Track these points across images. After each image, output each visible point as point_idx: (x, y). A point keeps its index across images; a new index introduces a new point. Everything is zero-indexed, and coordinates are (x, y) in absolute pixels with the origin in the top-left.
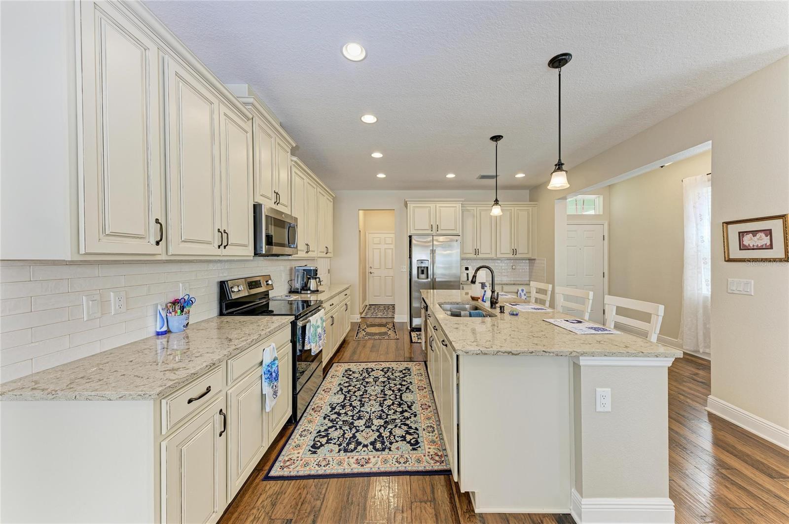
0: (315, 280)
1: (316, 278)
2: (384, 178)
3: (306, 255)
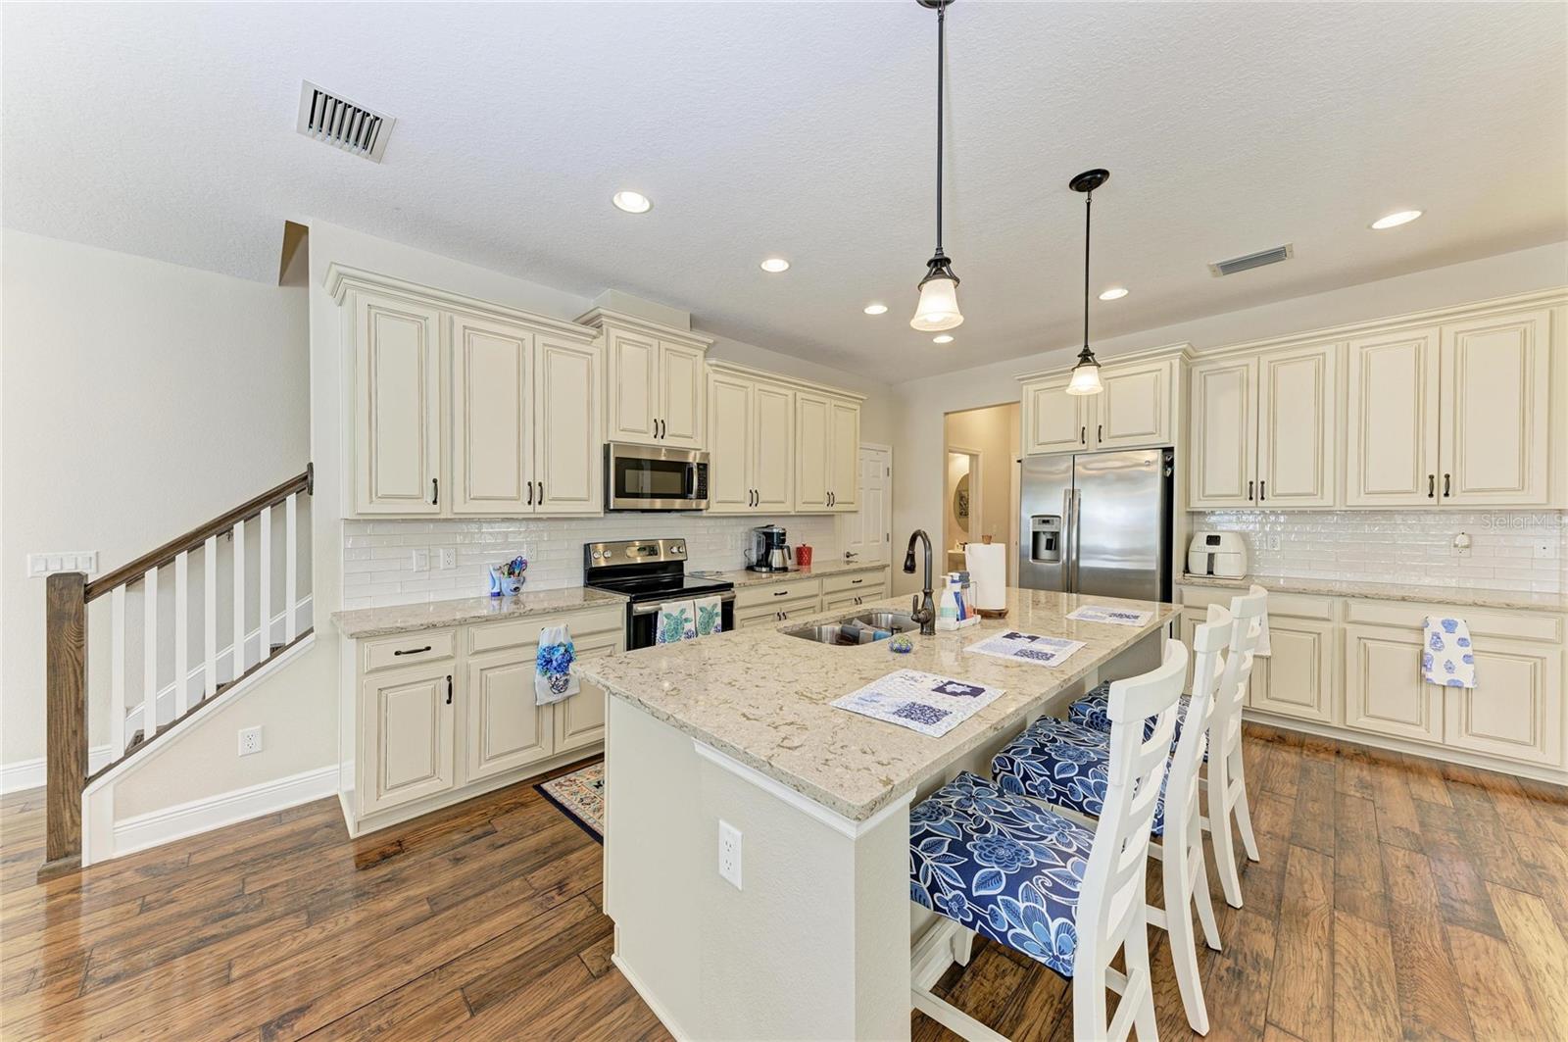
0: (780, 551)
1: (782, 548)
2: (951, 342)
3: (753, 509)
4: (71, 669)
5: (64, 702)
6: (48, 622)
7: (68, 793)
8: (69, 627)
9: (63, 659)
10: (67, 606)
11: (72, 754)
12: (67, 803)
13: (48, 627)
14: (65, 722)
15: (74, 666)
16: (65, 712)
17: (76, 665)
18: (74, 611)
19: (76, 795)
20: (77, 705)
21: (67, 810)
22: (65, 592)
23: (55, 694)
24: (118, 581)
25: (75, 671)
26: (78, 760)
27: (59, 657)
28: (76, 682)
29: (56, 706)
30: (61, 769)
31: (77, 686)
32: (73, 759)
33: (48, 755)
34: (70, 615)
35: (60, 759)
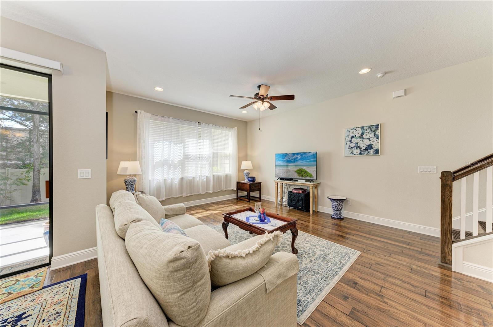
4: (448, 203)
5: (446, 213)
6: (442, 186)
7: (447, 243)
8: (448, 189)
9: (446, 199)
10: (447, 182)
11: (448, 231)
12: (447, 246)
13: (441, 188)
14: (446, 219)
15: (449, 203)
16: (446, 216)
17: (450, 202)
18: (449, 184)
19: (450, 245)
20: (450, 216)
21: (447, 249)
22: (447, 177)
23: (443, 210)
24: (463, 176)
25: (449, 204)
26: (450, 234)
27: (445, 198)
28: (450, 208)
29: (444, 214)
30: (445, 235)
31: (450, 209)
32: (448, 233)
33: (441, 229)
34: (448, 185)
35: (445, 231)
